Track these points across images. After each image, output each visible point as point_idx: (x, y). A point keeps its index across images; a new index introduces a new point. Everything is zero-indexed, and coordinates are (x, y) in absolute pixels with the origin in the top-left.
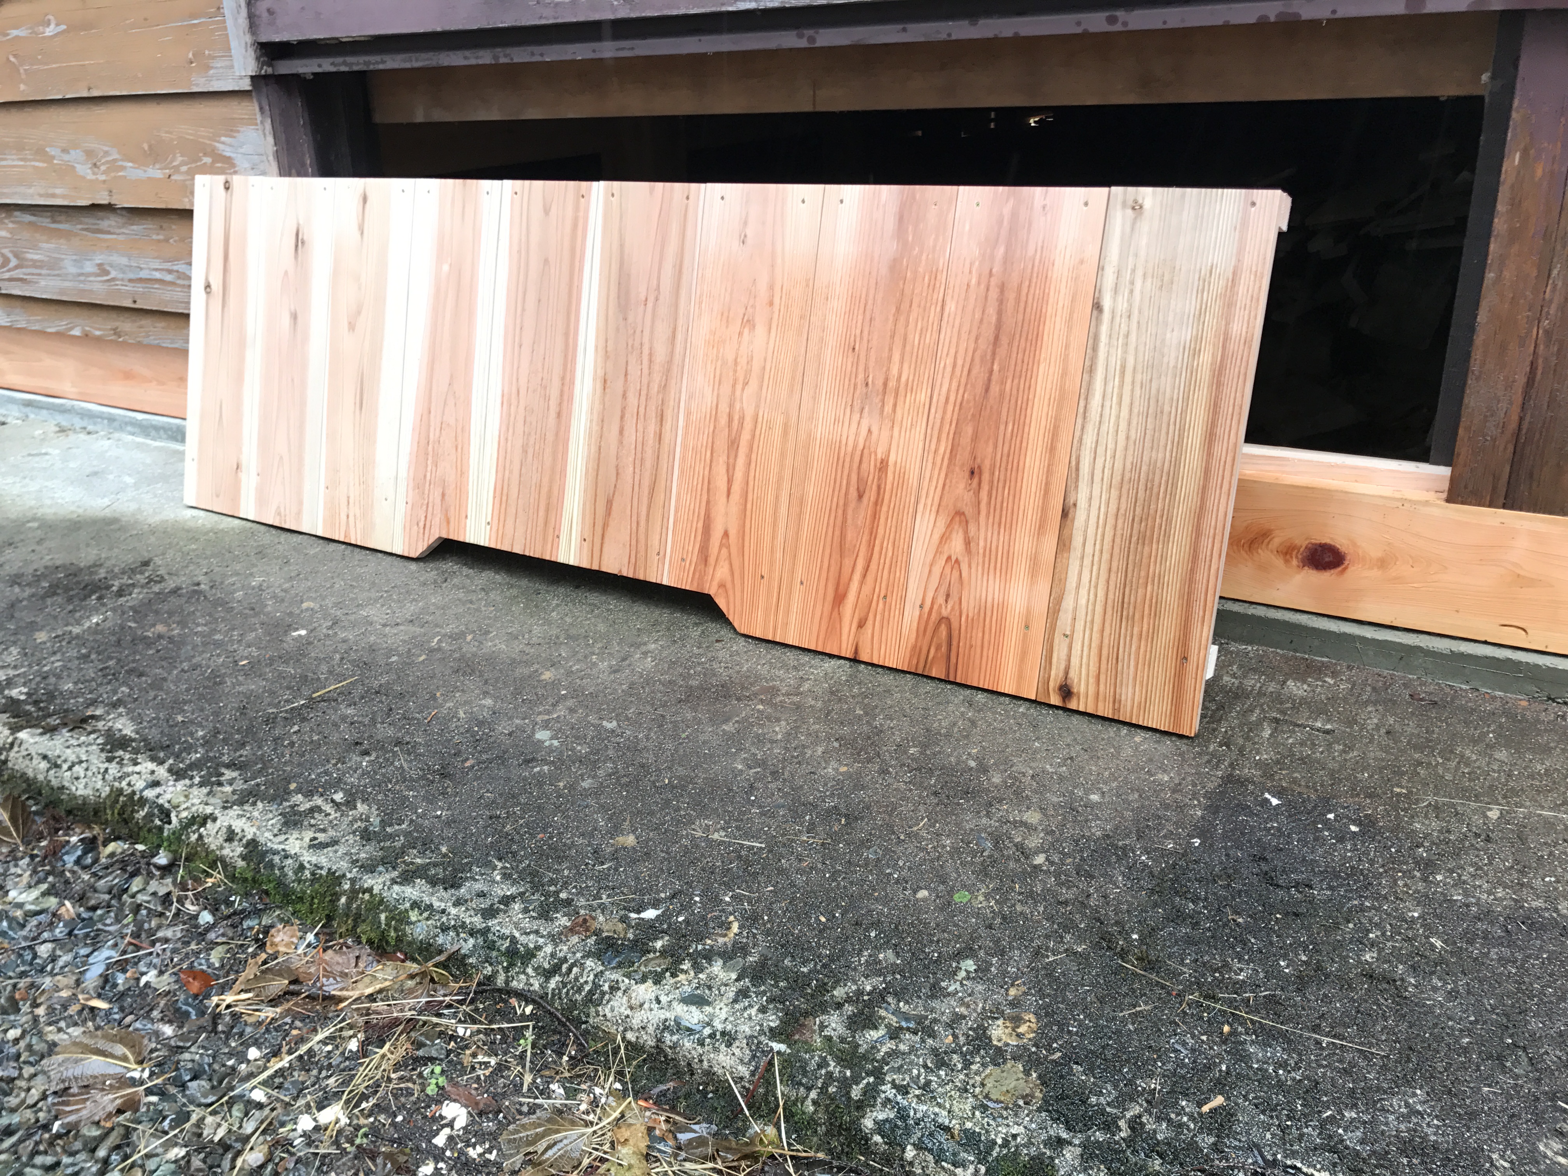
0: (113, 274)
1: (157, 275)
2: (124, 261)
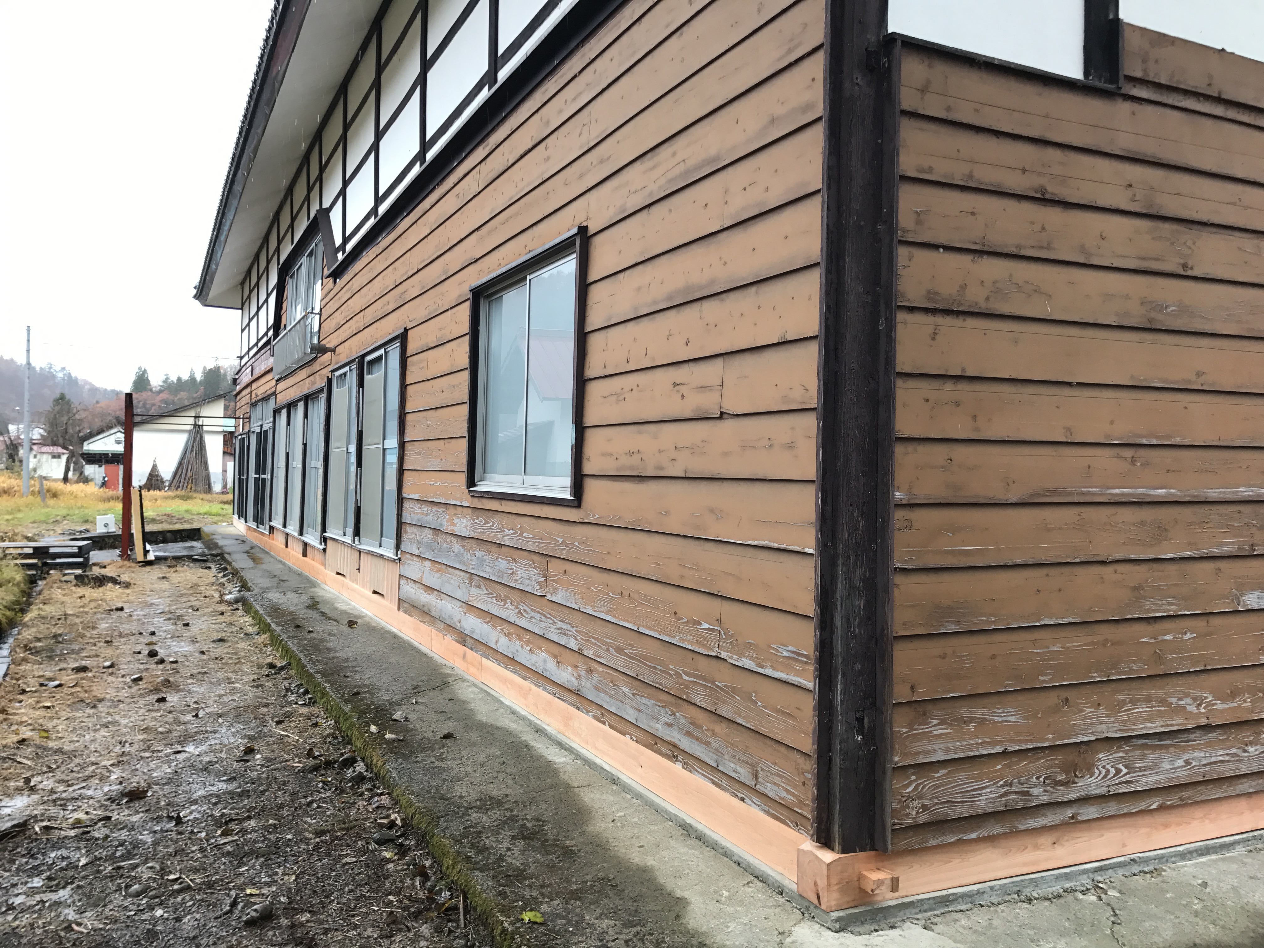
0: (1194, 764)
1: (1221, 758)
2: (1202, 755)
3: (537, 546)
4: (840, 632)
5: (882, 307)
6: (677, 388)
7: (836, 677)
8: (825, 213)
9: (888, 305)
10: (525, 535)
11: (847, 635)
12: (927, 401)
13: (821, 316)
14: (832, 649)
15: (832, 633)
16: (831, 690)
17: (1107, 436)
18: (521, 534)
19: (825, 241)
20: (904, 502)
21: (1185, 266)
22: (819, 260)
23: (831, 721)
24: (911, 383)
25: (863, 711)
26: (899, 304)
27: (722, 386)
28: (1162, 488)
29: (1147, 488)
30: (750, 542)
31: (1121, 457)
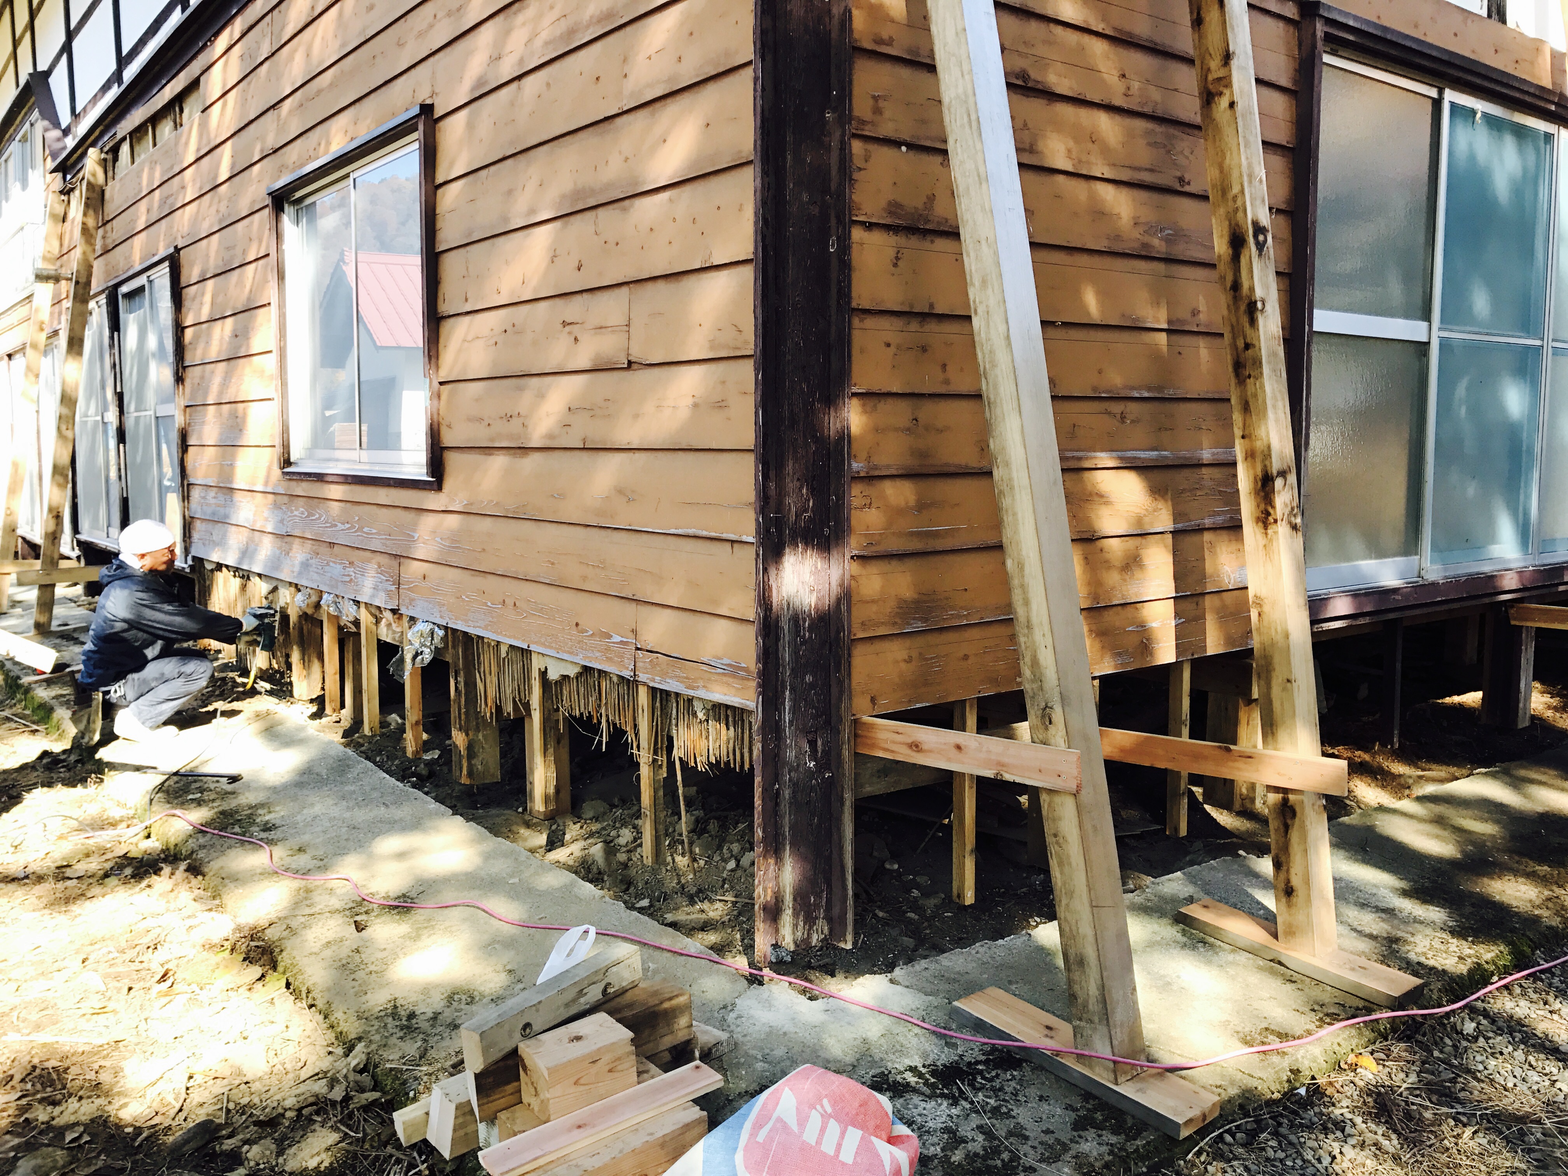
3: (384, 544)
4: (787, 639)
5: (833, 222)
6: (568, 328)
7: (784, 693)
8: (759, 94)
9: (840, 221)
10: (365, 530)
11: (796, 640)
12: (888, 345)
13: (756, 232)
14: (777, 658)
15: (777, 639)
16: (777, 709)
17: (1095, 389)
18: (360, 529)
19: (759, 133)
20: (862, 474)
21: (1181, 180)
22: (752, 158)
23: (778, 746)
24: (870, 322)
25: (816, 732)
26: (854, 218)
27: (628, 325)
28: (1152, 450)
29: (1136, 450)
30: (672, 531)
31: (1109, 413)
